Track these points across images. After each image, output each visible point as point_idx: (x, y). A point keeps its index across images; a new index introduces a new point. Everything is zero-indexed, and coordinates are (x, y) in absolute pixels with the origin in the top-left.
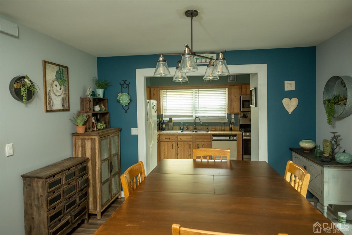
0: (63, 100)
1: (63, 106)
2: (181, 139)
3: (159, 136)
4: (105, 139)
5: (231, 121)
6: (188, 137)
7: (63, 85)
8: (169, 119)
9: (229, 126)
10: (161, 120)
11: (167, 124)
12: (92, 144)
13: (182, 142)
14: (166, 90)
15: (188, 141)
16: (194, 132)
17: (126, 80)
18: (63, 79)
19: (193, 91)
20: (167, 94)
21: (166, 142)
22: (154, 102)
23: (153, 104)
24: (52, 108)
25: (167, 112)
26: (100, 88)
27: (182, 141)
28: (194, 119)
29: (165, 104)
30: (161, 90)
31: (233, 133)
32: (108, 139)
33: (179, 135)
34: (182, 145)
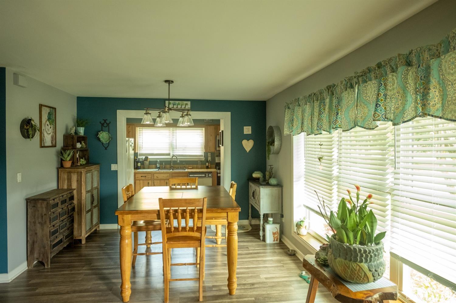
0: (52, 137)
1: (52, 143)
2: (158, 177)
3: (135, 174)
4: (89, 173)
5: (207, 160)
6: (165, 175)
7: (52, 124)
8: (144, 158)
9: (206, 164)
10: (135, 158)
11: (142, 163)
12: (78, 176)
13: (159, 181)
14: (141, 127)
15: (165, 179)
16: (171, 170)
17: (107, 120)
18: (52, 119)
19: (170, 129)
20: (143, 131)
21: (142, 181)
22: (132, 140)
23: (131, 142)
24: (45, 145)
25: (142, 150)
26: (81, 126)
27: (159, 179)
28: (171, 157)
29: (140, 142)
30: (136, 128)
31: (209, 170)
32: (91, 173)
33: (156, 173)
34: (159, 183)
